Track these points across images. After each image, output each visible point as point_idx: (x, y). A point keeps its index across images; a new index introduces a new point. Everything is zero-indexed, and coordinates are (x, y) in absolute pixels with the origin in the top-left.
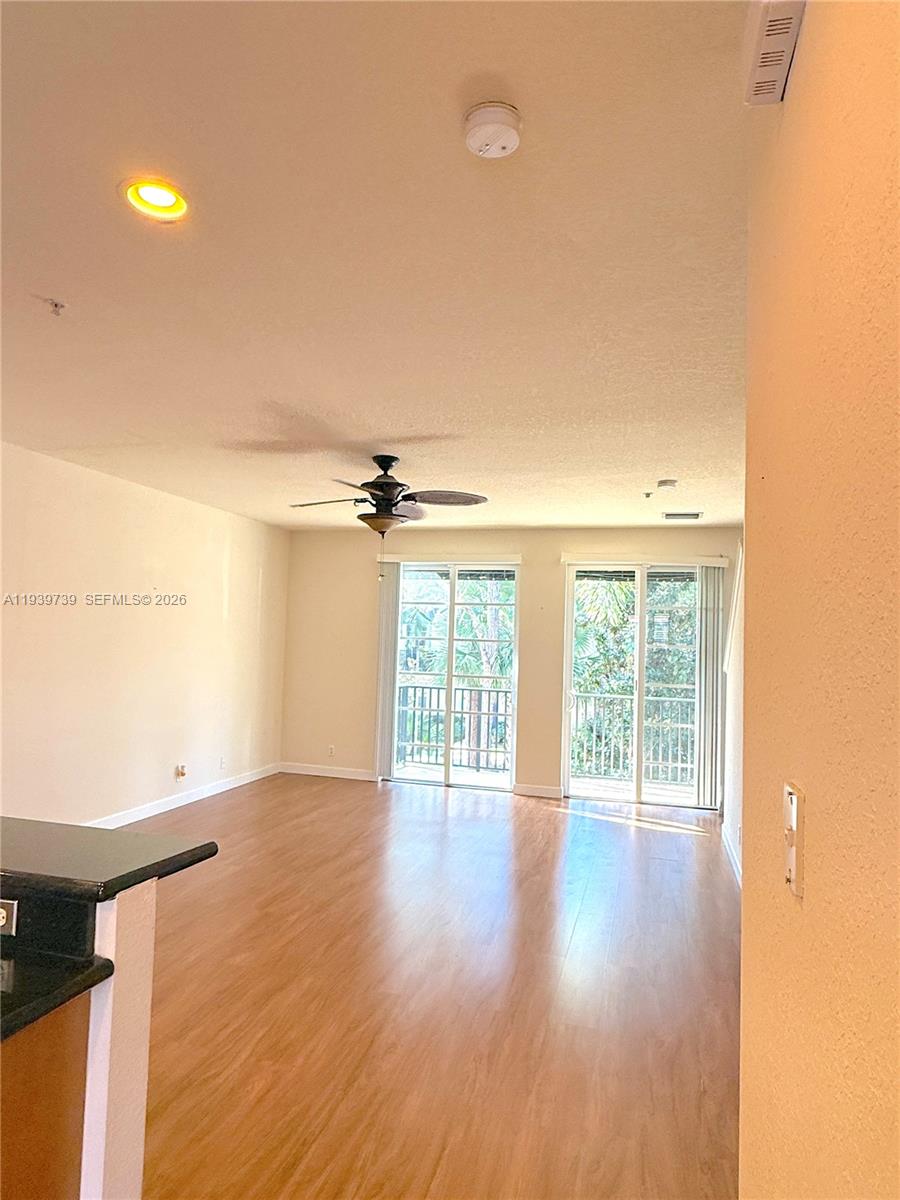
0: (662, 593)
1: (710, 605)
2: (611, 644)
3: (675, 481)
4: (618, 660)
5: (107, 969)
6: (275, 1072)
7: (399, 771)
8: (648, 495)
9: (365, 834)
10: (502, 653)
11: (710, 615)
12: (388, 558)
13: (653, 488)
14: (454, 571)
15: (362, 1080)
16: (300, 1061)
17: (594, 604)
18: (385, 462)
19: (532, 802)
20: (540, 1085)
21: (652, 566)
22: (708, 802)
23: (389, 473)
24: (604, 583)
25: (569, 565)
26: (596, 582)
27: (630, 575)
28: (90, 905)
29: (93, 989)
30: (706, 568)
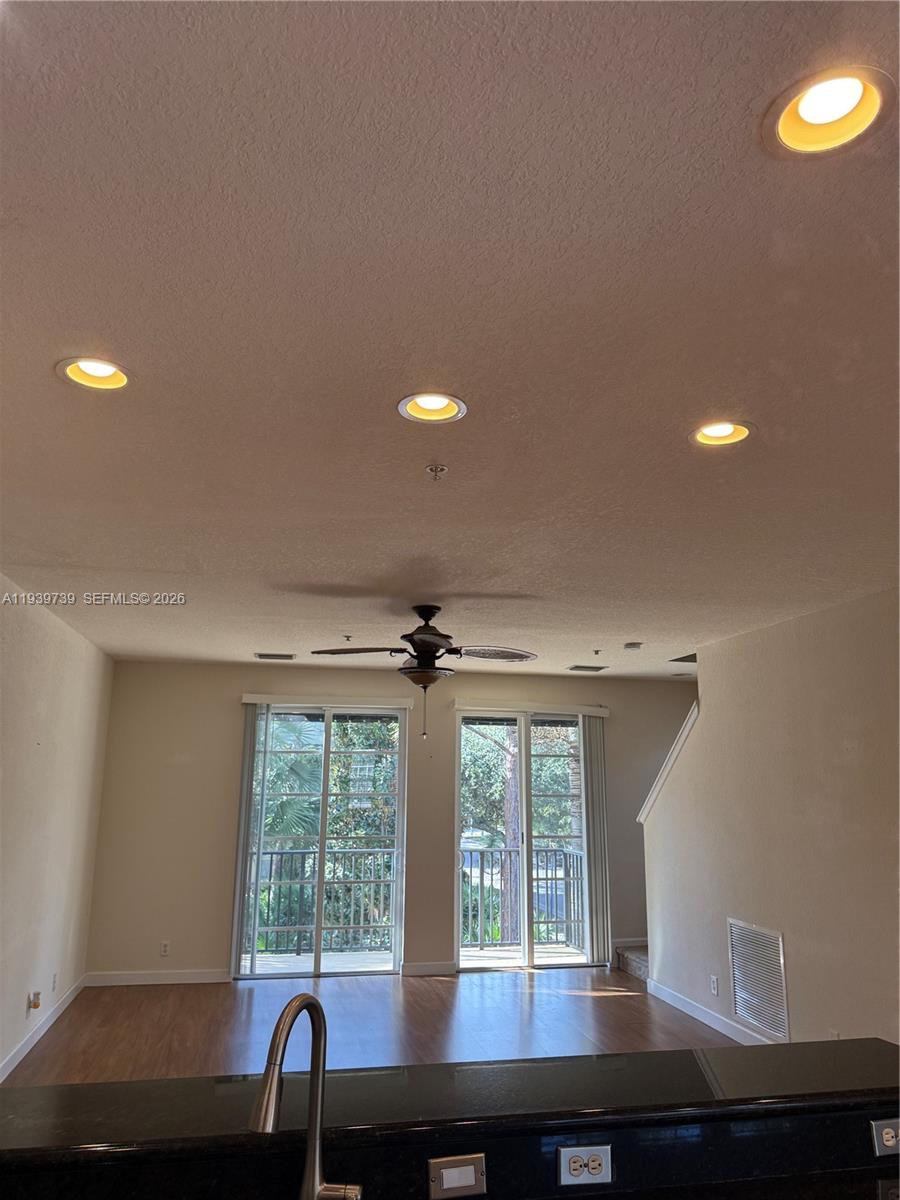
3: (641, 644)
8: (597, 652)
12: (256, 699)
18: (427, 612)
21: (536, 714)
22: (601, 958)
23: (431, 623)
30: (590, 717)
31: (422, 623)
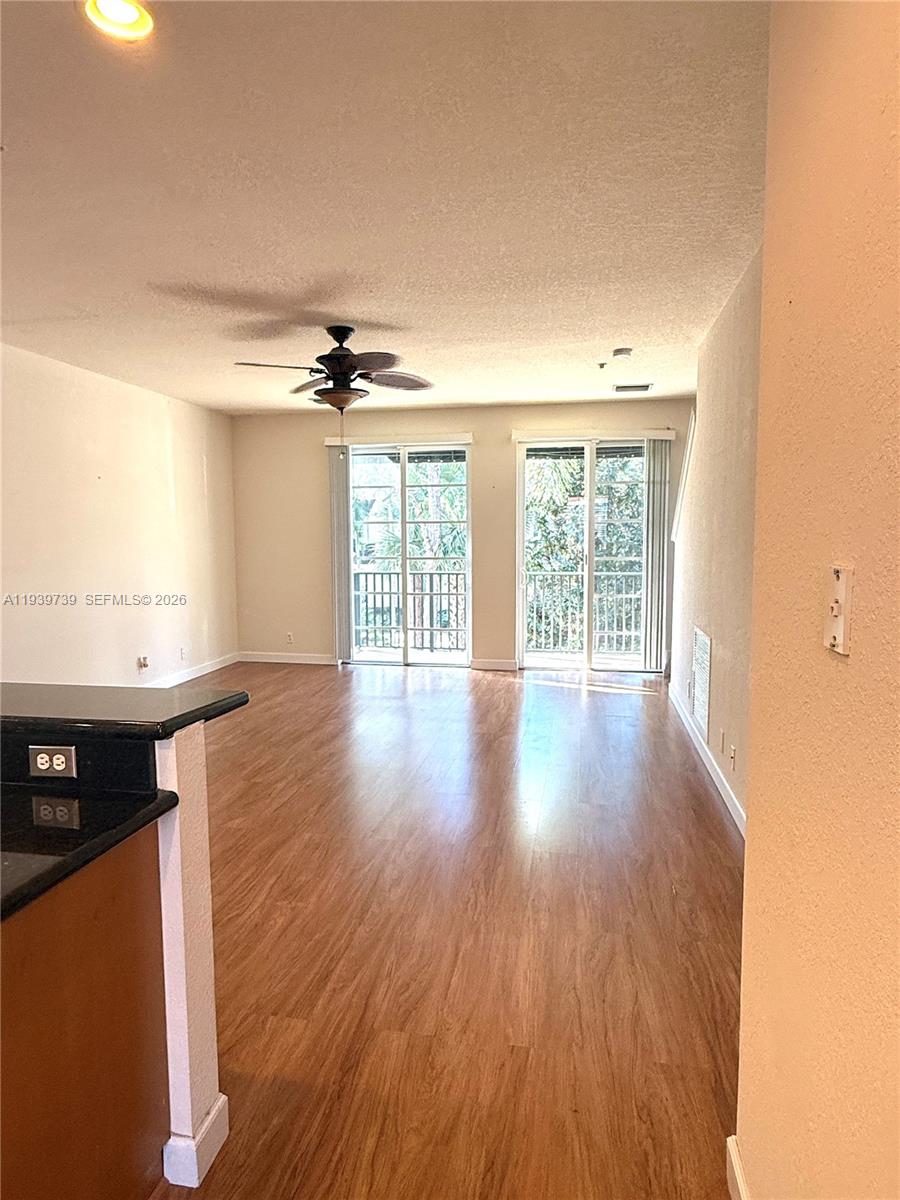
0: (602, 474)
1: (658, 478)
2: (551, 526)
3: (631, 350)
4: (559, 542)
5: (172, 800)
6: (293, 909)
7: (357, 654)
8: (602, 366)
9: (336, 711)
10: (445, 540)
11: (658, 487)
12: (336, 442)
13: (608, 358)
14: (404, 453)
15: (374, 908)
16: (313, 899)
17: (539, 484)
18: (340, 332)
19: (490, 676)
20: (534, 900)
21: (601, 441)
22: (654, 665)
23: (345, 345)
24: (550, 461)
25: (519, 442)
26: (543, 460)
27: (578, 452)
28: (150, 743)
29: (159, 820)
30: (654, 441)
31: (338, 345)
